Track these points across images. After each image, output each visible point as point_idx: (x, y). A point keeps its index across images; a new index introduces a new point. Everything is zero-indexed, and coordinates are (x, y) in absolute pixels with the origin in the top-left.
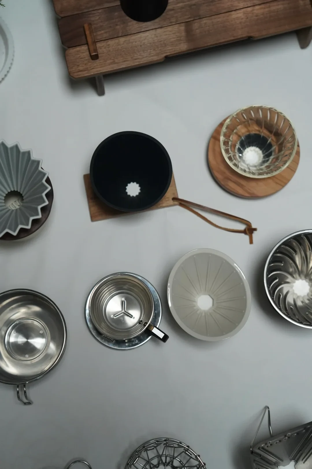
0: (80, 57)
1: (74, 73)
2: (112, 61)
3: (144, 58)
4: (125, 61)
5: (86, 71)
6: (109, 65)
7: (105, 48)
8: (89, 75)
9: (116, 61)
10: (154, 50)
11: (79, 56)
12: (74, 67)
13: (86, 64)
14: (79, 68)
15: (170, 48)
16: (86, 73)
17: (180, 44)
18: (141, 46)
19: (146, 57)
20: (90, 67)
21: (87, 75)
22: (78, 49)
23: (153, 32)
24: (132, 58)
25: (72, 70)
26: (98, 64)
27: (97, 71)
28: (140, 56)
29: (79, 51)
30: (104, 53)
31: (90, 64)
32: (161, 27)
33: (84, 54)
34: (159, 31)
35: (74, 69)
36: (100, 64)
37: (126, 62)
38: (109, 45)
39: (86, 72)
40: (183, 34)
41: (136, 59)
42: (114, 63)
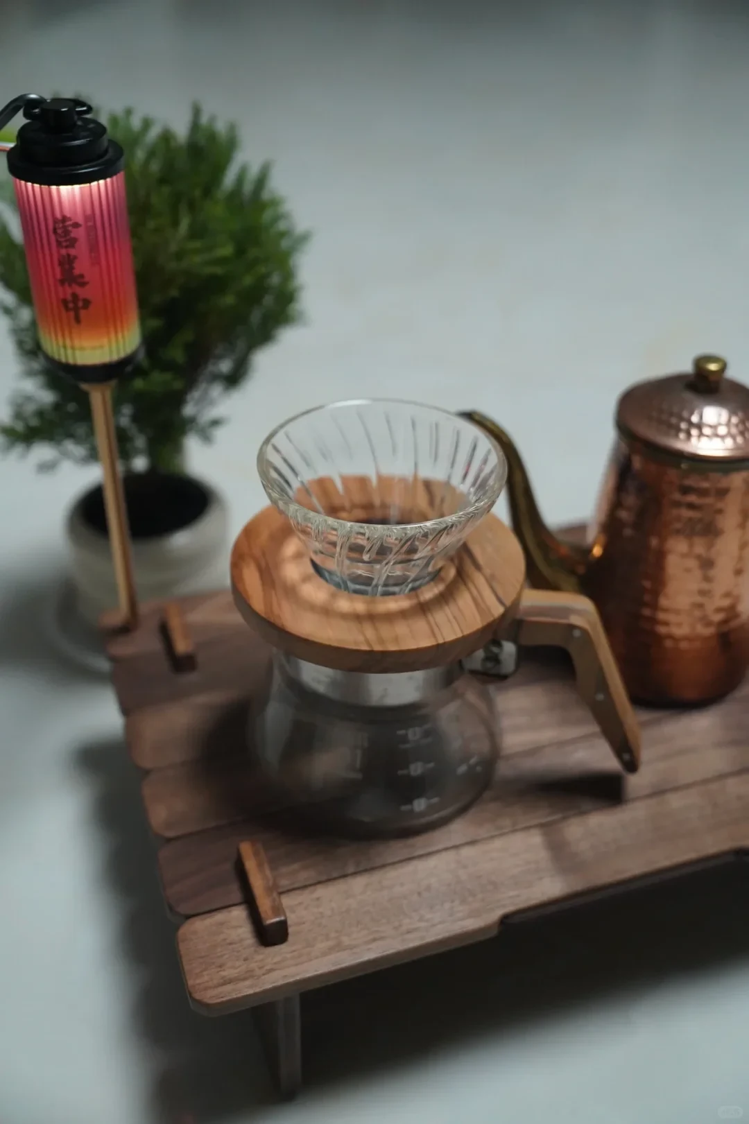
0: (225, 940)
1: (206, 989)
2: (330, 943)
3: (434, 925)
4: (374, 940)
5: (245, 979)
6: (324, 954)
7: (306, 908)
8: (258, 990)
9: (346, 940)
10: (463, 901)
11: (222, 937)
12: (205, 973)
13: (245, 960)
14: (223, 973)
15: (512, 893)
16: (251, 987)
17: (541, 879)
18: (419, 894)
19: (440, 923)
20: (261, 968)
21: (251, 992)
22: (219, 917)
23: (449, 856)
24: (396, 928)
25: (198, 981)
26: (288, 956)
27: (285, 976)
28: (421, 920)
29: (222, 924)
30: (304, 923)
31: (260, 957)
32: (472, 843)
33: (240, 931)
34: (467, 852)
35: (206, 978)
36: (295, 953)
37: (379, 943)
38: (318, 899)
39: (247, 983)
40: (542, 855)
41: (408, 932)
42: (338, 947)
